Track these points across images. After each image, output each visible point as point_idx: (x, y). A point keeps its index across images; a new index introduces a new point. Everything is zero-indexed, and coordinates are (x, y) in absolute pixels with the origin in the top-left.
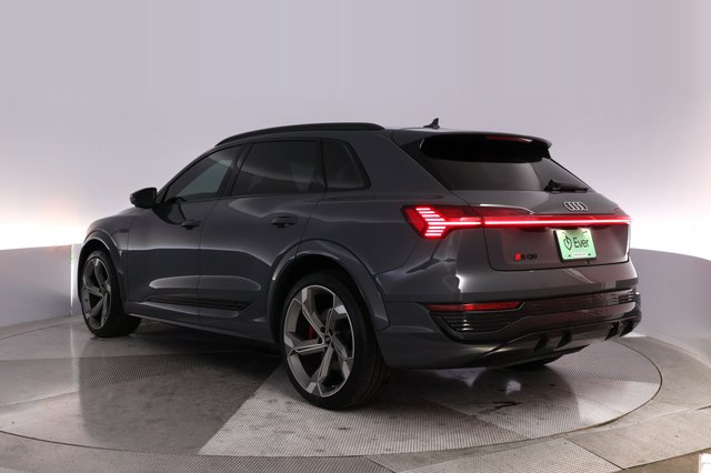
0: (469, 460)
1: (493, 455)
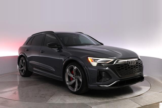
0: (107, 104)
1: (113, 103)
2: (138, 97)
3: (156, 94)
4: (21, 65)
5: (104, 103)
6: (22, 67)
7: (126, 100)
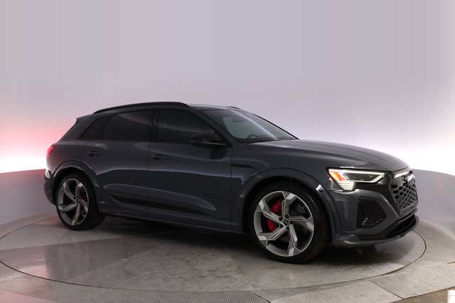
1: (326, 291)
2: (393, 275)
3: (439, 267)
4: (65, 197)
5: (304, 292)
6: (67, 201)
7: (362, 283)
